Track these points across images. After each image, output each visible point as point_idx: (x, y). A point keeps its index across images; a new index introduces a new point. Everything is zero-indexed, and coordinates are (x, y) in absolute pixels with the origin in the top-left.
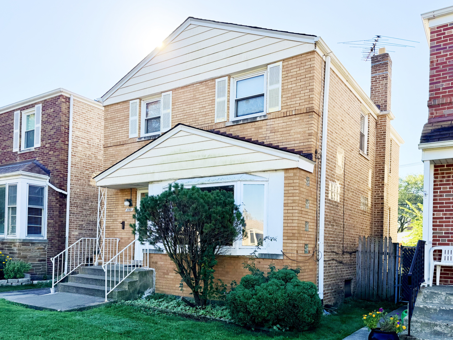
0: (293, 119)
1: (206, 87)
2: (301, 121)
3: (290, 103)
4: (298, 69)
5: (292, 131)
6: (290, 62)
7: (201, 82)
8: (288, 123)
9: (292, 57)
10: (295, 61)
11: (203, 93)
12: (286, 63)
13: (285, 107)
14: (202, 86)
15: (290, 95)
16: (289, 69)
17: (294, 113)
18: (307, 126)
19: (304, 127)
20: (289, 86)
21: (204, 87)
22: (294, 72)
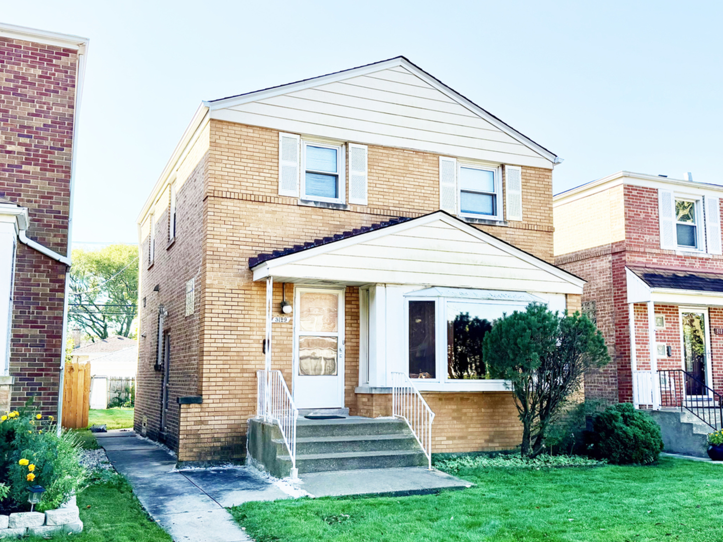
0: (534, 235)
1: (424, 160)
2: (542, 239)
3: (531, 216)
4: (537, 182)
5: (533, 248)
6: (528, 171)
7: (417, 152)
8: (529, 238)
9: (531, 167)
10: (534, 172)
11: (419, 166)
12: (524, 171)
13: (526, 219)
14: (417, 156)
15: (530, 207)
16: (528, 178)
17: (536, 229)
18: (548, 246)
19: (545, 246)
20: (529, 197)
21: (421, 160)
22: (533, 183)
